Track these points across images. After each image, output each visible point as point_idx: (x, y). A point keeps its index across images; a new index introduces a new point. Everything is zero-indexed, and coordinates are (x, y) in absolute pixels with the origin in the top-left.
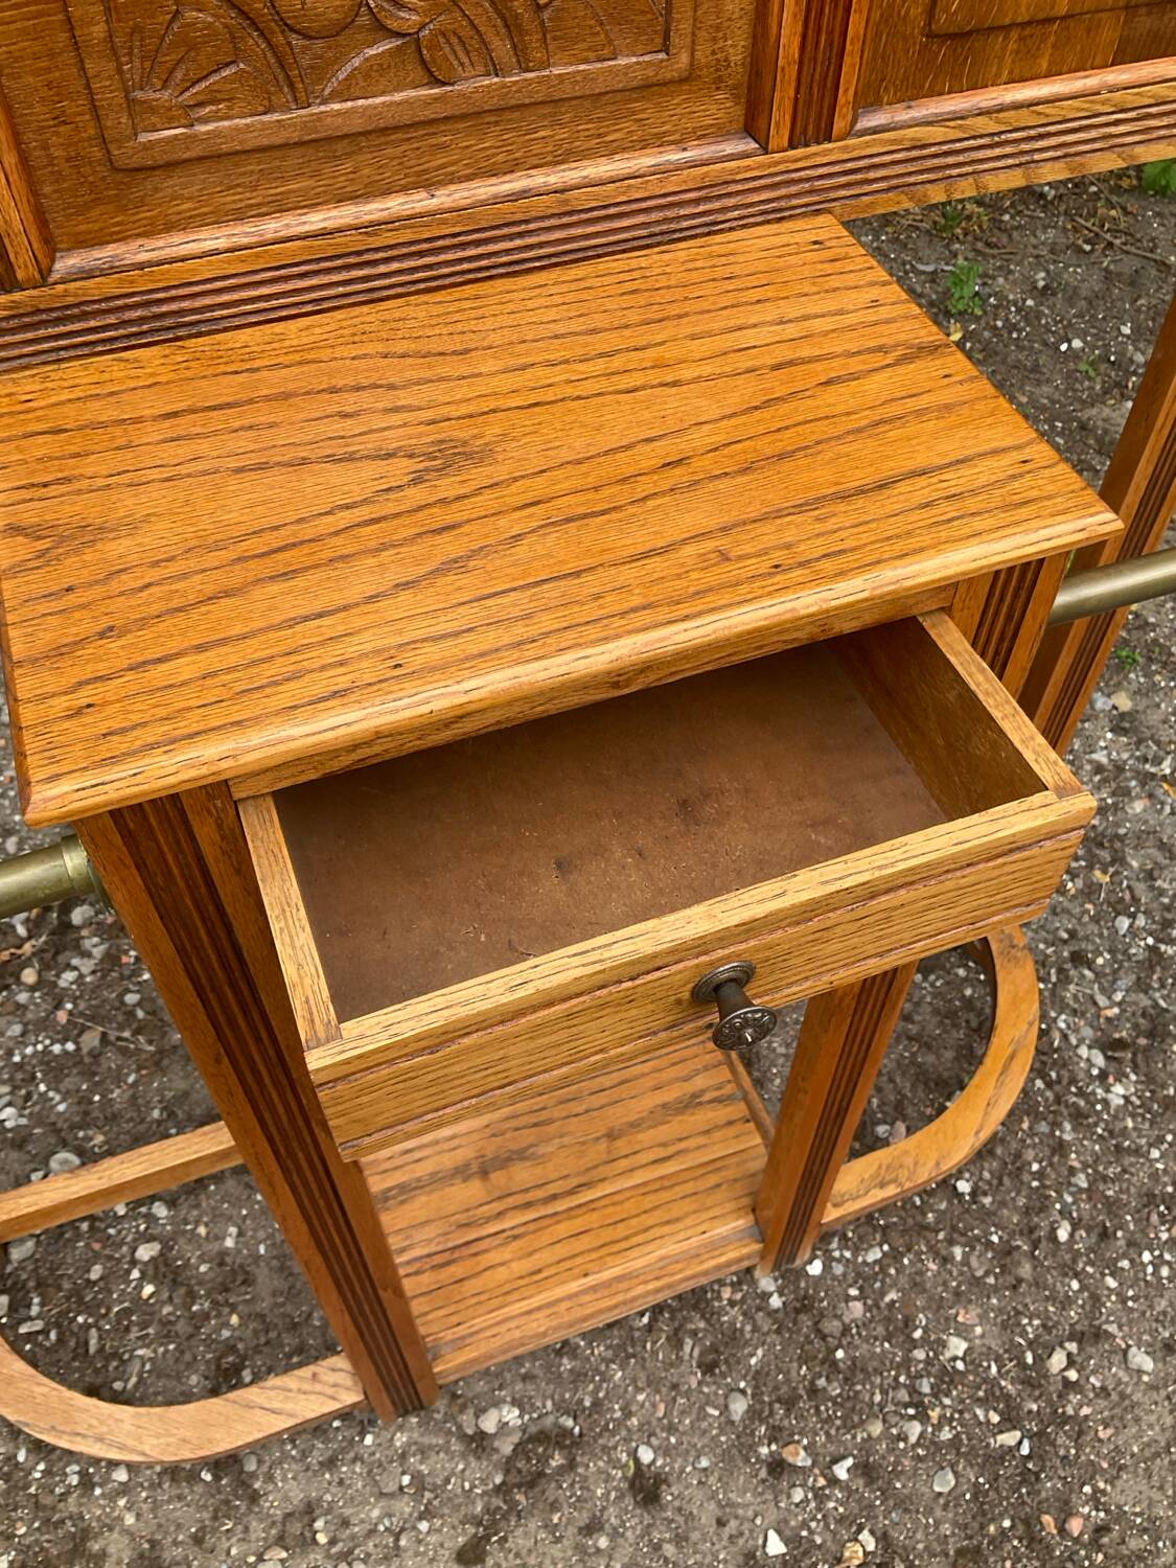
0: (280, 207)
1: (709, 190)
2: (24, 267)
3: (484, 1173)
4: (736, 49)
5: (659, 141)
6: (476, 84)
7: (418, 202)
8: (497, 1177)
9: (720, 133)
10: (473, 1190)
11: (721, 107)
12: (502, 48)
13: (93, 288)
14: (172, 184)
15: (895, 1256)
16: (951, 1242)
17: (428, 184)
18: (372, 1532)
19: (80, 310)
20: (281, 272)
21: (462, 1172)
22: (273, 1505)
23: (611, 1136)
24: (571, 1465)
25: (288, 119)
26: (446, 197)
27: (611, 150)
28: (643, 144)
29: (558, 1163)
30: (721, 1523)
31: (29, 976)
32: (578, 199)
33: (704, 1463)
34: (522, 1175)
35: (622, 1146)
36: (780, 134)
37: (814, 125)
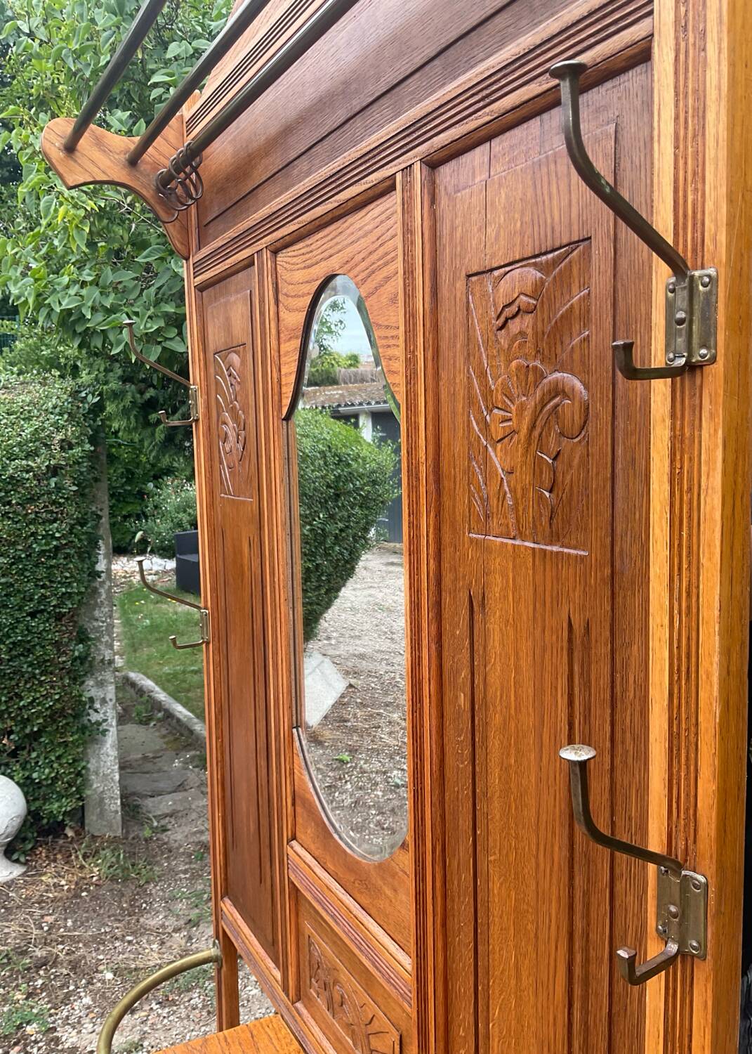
2: (290, 998)
13: (299, 1017)
25: (331, 1018)
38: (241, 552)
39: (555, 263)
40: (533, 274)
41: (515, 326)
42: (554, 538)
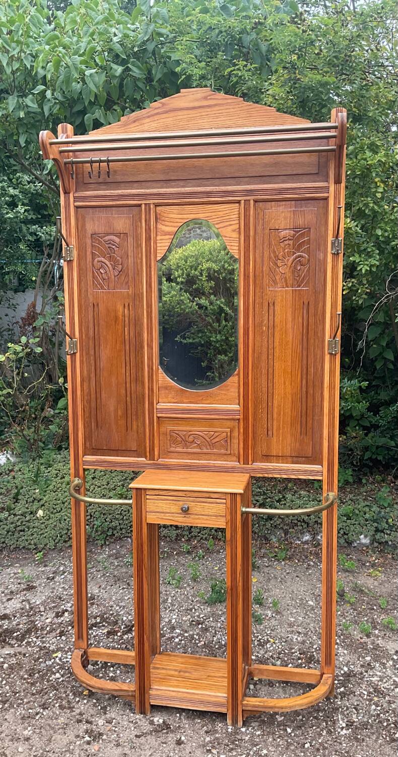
0: (183, 459)
1: (233, 468)
2: (156, 459)
3: (180, 672)
4: (237, 453)
5: (227, 461)
6: (205, 450)
7: (198, 461)
8: (182, 673)
9: (236, 461)
10: (176, 673)
11: (235, 458)
12: (208, 447)
13: (162, 463)
14: (172, 454)
15: (263, 735)
16: (278, 738)
17: (199, 460)
18: (123, 727)
19: (159, 465)
20: (181, 465)
21: (176, 670)
22: (108, 716)
23: (209, 676)
24: (167, 733)
25: (185, 450)
26: (201, 462)
27: (221, 461)
28: (225, 461)
29: (195, 675)
30: (190, 753)
31: (119, 634)
32: (216, 465)
33: (194, 744)
34: (187, 674)
35: (210, 678)
36: (242, 463)
37: (246, 462)
38: (116, 311)
39: (300, 231)
40: (292, 232)
41: (286, 242)
42: (299, 286)
